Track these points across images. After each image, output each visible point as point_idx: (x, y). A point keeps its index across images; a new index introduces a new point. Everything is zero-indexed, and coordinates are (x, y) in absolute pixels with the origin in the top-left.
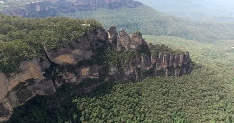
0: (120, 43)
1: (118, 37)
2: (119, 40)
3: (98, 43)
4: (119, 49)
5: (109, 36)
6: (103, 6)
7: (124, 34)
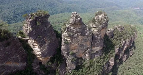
0: (72, 54)
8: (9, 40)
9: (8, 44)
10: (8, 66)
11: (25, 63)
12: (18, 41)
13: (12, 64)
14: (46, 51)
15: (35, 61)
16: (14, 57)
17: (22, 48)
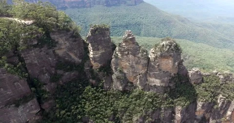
0: (121, 72)
1: (117, 57)
2: (117, 64)
3: (60, 72)
4: (118, 86)
5: (91, 53)
6: (99, 3)
7: (134, 48)
8: (77, 39)
9: (75, 41)
10: (70, 56)
11: (81, 60)
12: (82, 42)
13: (73, 56)
14: (98, 57)
15: (87, 62)
16: (75, 51)
17: (83, 48)
